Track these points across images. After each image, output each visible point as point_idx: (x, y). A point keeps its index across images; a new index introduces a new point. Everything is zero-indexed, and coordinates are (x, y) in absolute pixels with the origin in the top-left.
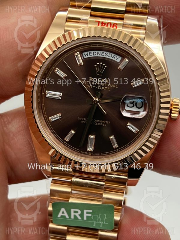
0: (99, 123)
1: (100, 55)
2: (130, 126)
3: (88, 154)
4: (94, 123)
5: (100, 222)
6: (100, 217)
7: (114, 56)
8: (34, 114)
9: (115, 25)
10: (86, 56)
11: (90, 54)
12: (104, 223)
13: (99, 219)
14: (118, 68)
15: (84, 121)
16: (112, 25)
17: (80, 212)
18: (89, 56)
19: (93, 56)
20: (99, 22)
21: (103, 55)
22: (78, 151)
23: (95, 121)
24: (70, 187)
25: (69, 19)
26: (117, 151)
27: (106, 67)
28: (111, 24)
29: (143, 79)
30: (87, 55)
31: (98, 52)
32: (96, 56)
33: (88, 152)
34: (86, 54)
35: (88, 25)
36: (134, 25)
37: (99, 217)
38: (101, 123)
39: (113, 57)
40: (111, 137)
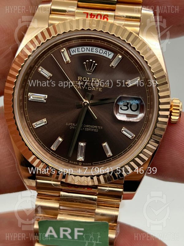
0: (90, 128)
1: (89, 51)
2: (125, 131)
3: (78, 165)
4: (84, 129)
5: (93, 242)
6: (93, 236)
7: (106, 52)
8: (15, 120)
9: (106, 16)
10: (73, 52)
11: (78, 50)
12: (98, 242)
13: (92, 238)
14: (110, 66)
15: (73, 126)
16: (102, 17)
17: (70, 231)
18: (77, 53)
19: (81, 52)
20: (87, 14)
21: (93, 51)
22: (67, 161)
23: (85, 126)
24: (58, 202)
25: (53, 11)
26: (111, 160)
27: (96, 64)
28: (101, 15)
29: (139, 77)
30: (75, 52)
31: (87, 48)
32: (85, 52)
33: (79, 161)
34: (74, 50)
35: (75, 17)
36: (127, 17)
37: (91, 235)
38: (92, 128)
39: (104, 53)
40: (104, 144)
